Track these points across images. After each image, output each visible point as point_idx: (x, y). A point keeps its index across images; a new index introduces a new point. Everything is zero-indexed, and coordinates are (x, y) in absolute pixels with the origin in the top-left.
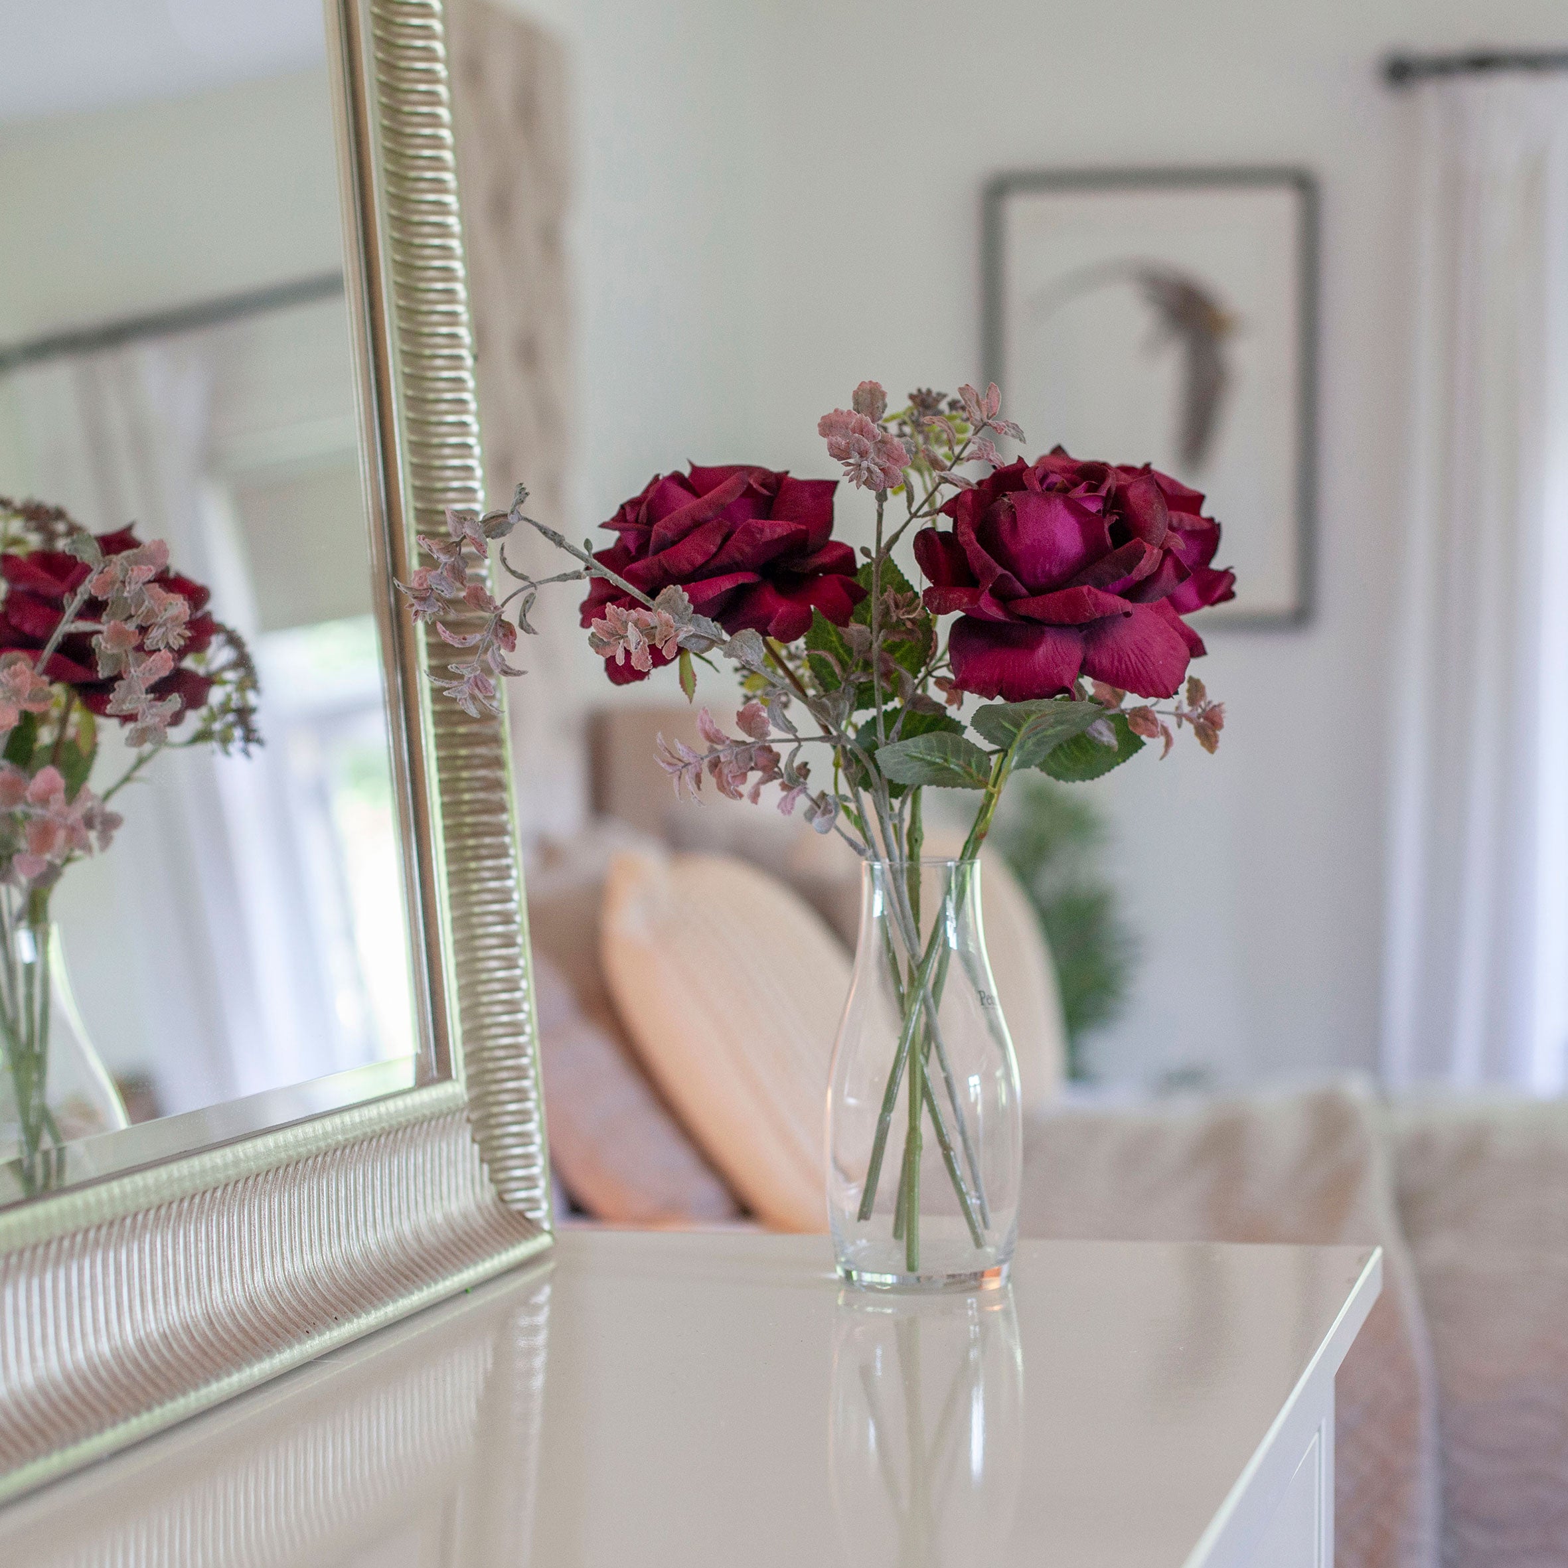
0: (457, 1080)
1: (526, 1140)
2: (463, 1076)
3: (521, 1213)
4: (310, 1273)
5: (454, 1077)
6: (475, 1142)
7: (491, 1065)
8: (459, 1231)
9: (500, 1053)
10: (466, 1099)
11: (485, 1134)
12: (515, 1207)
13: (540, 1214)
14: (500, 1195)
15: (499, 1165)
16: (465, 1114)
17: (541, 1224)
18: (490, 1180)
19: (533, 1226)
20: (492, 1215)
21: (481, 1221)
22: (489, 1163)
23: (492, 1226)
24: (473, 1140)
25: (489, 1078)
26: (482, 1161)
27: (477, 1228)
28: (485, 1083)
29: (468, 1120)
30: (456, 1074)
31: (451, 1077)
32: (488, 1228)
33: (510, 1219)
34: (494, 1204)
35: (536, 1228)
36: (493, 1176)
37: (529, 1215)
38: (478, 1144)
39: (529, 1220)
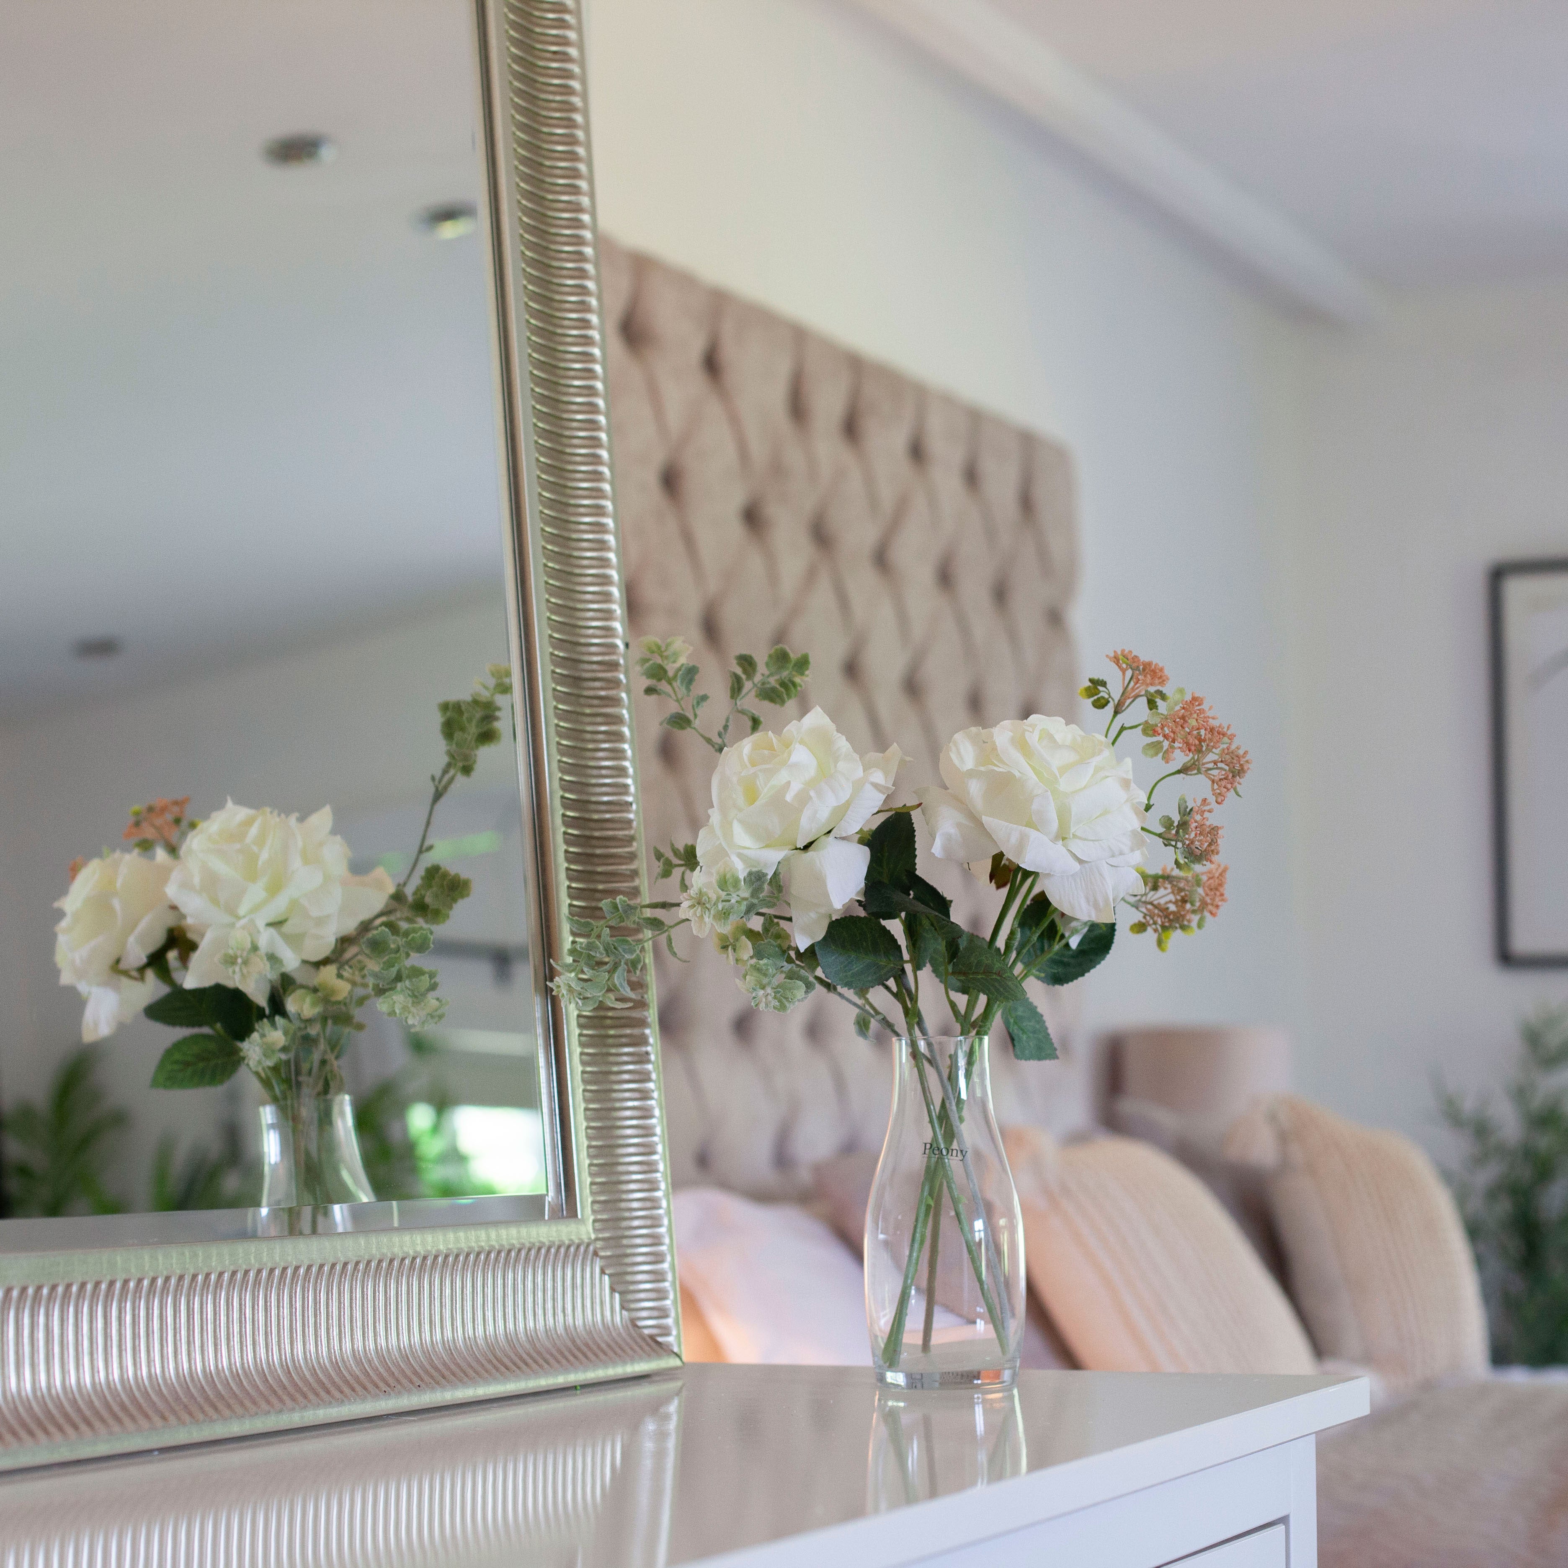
0: (583, 1221)
5: (579, 1216)
6: (605, 1274)
7: (627, 1214)
8: (578, 1341)
9: (635, 1205)
10: (593, 1236)
11: (619, 1269)
12: (646, 1332)
13: (671, 1339)
14: (633, 1322)
15: (631, 1297)
16: (591, 1248)
17: (671, 1348)
18: (623, 1307)
19: (662, 1348)
20: (619, 1334)
21: (606, 1337)
22: (621, 1293)
23: (616, 1343)
24: (603, 1272)
25: (625, 1224)
26: (613, 1290)
27: (600, 1342)
28: (620, 1228)
29: (595, 1254)
30: (582, 1215)
31: (576, 1216)
32: (612, 1344)
33: (639, 1340)
34: (625, 1327)
35: (665, 1351)
36: (626, 1305)
37: (660, 1339)
38: (610, 1275)
39: (659, 1344)
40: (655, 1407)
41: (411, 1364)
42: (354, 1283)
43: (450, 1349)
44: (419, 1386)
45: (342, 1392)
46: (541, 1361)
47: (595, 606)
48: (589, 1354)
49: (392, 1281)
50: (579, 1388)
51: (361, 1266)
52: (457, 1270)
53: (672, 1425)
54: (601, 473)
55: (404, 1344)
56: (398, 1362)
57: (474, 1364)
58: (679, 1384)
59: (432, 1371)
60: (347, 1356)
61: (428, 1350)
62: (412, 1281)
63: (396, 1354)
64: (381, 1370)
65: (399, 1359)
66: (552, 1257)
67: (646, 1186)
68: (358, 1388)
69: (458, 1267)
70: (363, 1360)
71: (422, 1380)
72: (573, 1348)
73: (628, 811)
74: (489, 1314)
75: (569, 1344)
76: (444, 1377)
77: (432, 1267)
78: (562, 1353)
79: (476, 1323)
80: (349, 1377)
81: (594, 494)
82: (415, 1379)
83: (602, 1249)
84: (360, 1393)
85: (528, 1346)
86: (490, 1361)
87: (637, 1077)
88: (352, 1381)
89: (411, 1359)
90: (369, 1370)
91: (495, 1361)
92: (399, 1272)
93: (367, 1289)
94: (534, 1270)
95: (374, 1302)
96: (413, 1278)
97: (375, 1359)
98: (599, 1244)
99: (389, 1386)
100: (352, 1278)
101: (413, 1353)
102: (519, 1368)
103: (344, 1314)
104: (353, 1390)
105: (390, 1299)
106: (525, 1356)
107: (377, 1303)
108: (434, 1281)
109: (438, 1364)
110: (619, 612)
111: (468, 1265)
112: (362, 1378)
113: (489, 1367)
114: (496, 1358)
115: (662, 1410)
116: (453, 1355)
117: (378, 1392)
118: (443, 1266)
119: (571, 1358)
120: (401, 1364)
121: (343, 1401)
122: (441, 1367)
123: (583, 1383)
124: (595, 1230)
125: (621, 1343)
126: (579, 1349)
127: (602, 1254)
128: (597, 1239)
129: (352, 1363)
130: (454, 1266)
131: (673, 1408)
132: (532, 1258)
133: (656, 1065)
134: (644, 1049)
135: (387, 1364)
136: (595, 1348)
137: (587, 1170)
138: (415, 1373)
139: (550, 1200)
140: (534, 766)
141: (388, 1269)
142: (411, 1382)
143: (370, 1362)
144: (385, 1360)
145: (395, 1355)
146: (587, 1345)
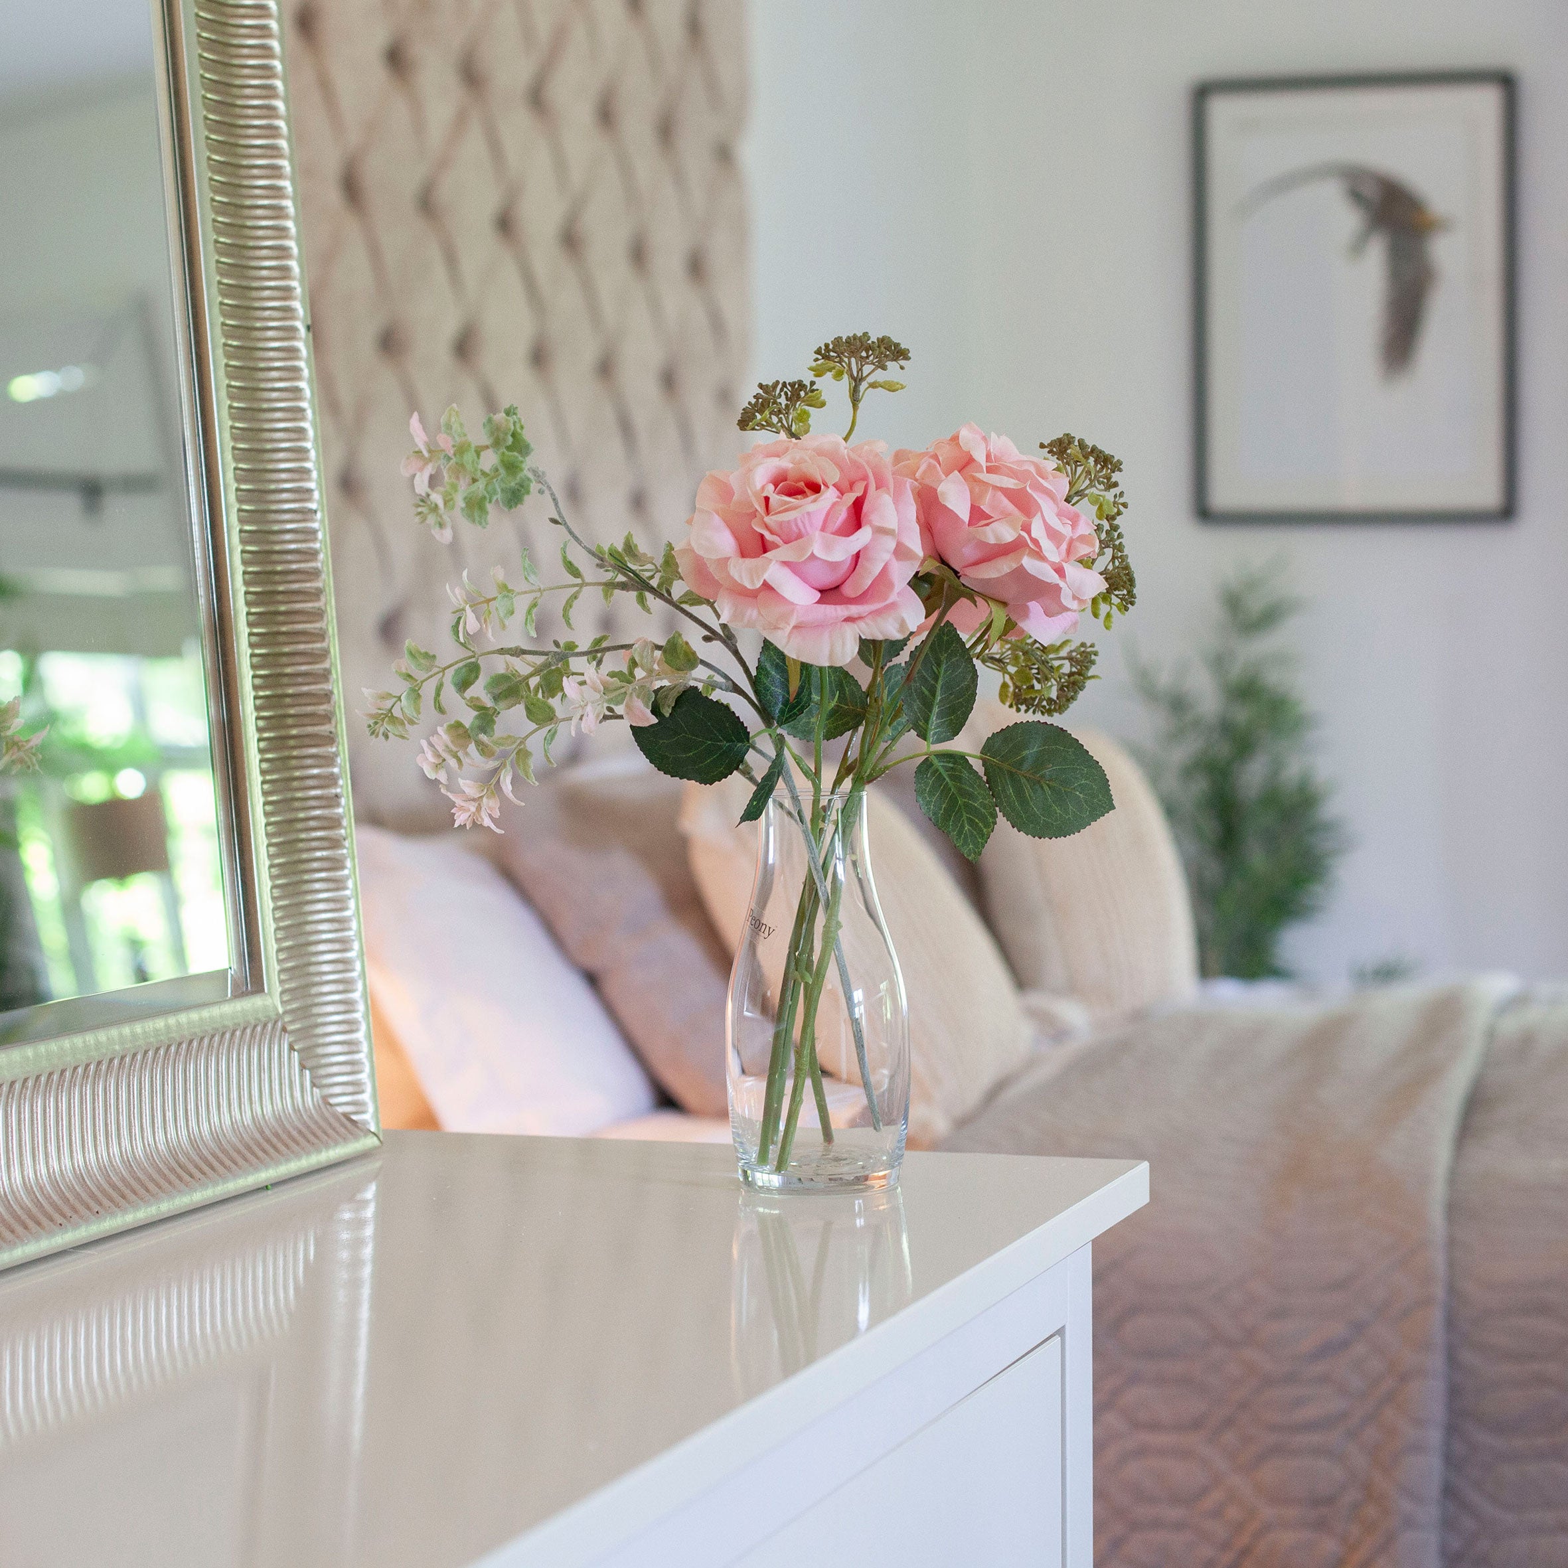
0: (270, 993)
1: (354, 1048)
2: (278, 989)
3: (346, 1116)
4: (80, 1170)
5: (266, 991)
6: (294, 1050)
7: (317, 979)
8: (267, 1132)
9: (326, 968)
10: (281, 1010)
11: (308, 1043)
12: (340, 1109)
13: (367, 1117)
14: (325, 1098)
15: (322, 1072)
16: (279, 1024)
17: (368, 1126)
18: (313, 1085)
19: (358, 1127)
20: (311, 1117)
21: (297, 1123)
22: (311, 1069)
23: (308, 1127)
24: (291, 1048)
25: (314, 990)
26: (303, 1067)
27: (291, 1130)
28: (310, 995)
29: (284, 1030)
30: (269, 989)
31: (263, 990)
32: (304, 1130)
33: (332, 1120)
34: (318, 1108)
35: (362, 1130)
36: (317, 1081)
37: (354, 1117)
38: (298, 1051)
39: (354, 1122)
40: (351, 1195)
41: (87, 1185)
42: (22, 1101)
43: (129, 1161)
44: (97, 1212)
45: (13, 1231)
46: (228, 1162)
47: (272, 284)
48: (280, 1146)
49: (64, 1093)
50: (270, 1186)
51: (30, 1083)
52: (134, 1070)
53: (369, 1212)
54: (276, 128)
55: (78, 1162)
56: (73, 1185)
57: (156, 1176)
58: (378, 1164)
59: (111, 1191)
60: (17, 1185)
61: (104, 1166)
62: (86, 1090)
63: (70, 1175)
64: (55, 1197)
65: (73, 1182)
66: (237, 1041)
67: (337, 946)
68: (31, 1224)
69: (135, 1067)
70: (35, 1189)
71: (100, 1204)
72: (261, 1141)
73: (313, 520)
74: (169, 1114)
75: (258, 1136)
76: (123, 1197)
77: (107, 1071)
78: (249, 1148)
79: (156, 1125)
80: (19, 1212)
81: (269, 152)
82: (92, 1204)
83: (291, 1022)
84: (34, 1230)
85: (212, 1145)
86: (172, 1170)
87: (325, 824)
88: (24, 1217)
89: (86, 1180)
90: (41, 1200)
91: (179, 1170)
92: (71, 1082)
93: (37, 1107)
94: (218, 1056)
95: (45, 1119)
96: (86, 1087)
97: (47, 1186)
98: (287, 1018)
99: (65, 1216)
100: (20, 1097)
101: (89, 1172)
102: (204, 1173)
103: (12, 1139)
104: (26, 1228)
105: (62, 1114)
106: (210, 1158)
107: (48, 1121)
108: (110, 1086)
109: (116, 1181)
110: (299, 291)
111: (146, 1063)
112: (34, 1210)
113: (173, 1177)
114: (180, 1166)
115: (359, 1197)
116: (132, 1167)
117: (52, 1225)
118: (119, 1068)
119: (260, 1154)
120: (77, 1187)
121: (15, 1244)
122: (119, 1184)
123: (273, 1182)
124: (282, 1002)
125: (313, 1126)
126: (268, 1141)
127: (291, 1028)
128: (285, 1012)
129: (22, 1193)
130: (131, 1067)
131: (370, 1193)
132: (215, 1045)
133: (346, 809)
134: (333, 791)
135: (60, 1188)
136: (284, 1137)
137: (271, 915)
138: (92, 1196)
139: (233, 973)
140: (207, 478)
141: (59, 1081)
142: (88, 1208)
143: (41, 1189)
144: (59, 1185)
145: (68, 1177)
146: (277, 1135)
